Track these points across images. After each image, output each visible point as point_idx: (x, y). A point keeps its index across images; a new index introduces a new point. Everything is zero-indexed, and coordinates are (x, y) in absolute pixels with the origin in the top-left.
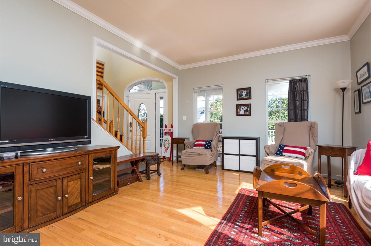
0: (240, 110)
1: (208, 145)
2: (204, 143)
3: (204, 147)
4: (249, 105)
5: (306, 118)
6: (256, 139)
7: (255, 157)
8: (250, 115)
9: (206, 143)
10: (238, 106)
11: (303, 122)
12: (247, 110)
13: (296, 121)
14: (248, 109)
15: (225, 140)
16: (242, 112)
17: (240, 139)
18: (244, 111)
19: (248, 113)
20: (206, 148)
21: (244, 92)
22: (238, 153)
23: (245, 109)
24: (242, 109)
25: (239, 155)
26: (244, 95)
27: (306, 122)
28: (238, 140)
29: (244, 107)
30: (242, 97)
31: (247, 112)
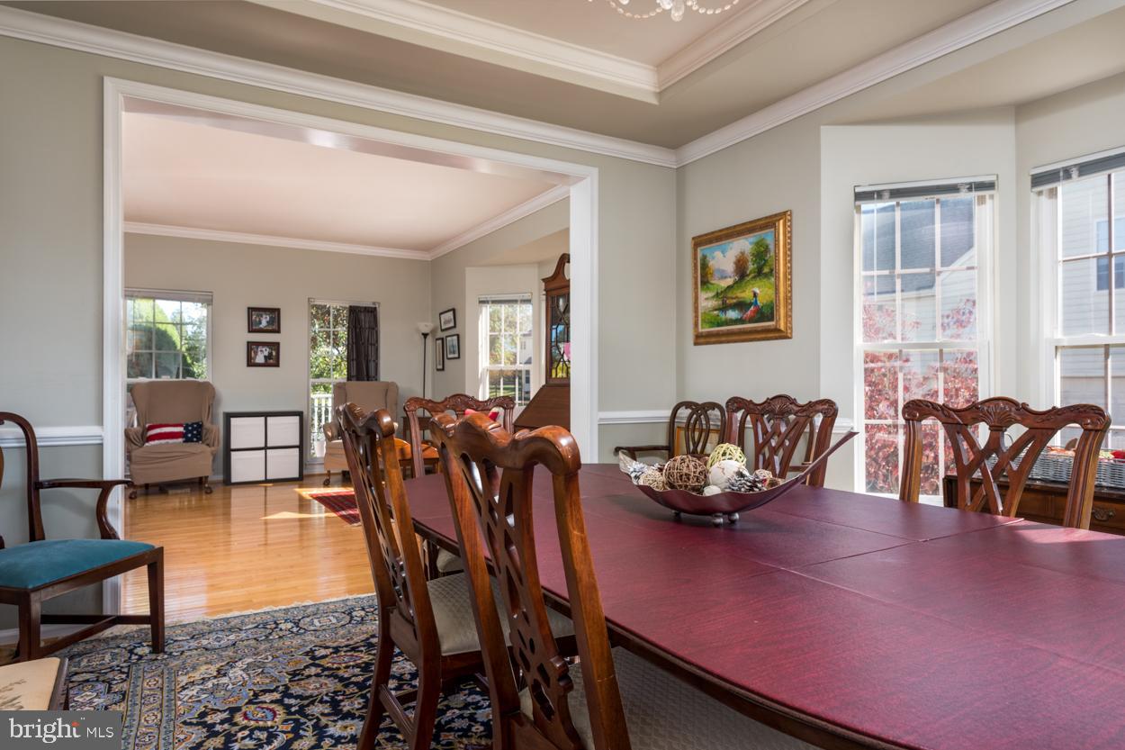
0: (256, 353)
1: (193, 434)
2: (180, 429)
3: (180, 440)
4: (275, 346)
5: (372, 373)
6: (300, 414)
7: (298, 449)
8: (277, 365)
9: (186, 428)
10: (251, 347)
11: (365, 383)
12: (270, 354)
13: (358, 379)
14: (274, 353)
15: (233, 420)
16: (260, 359)
17: (266, 415)
18: (265, 357)
19: (273, 361)
20: (188, 440)
21: (264, 316)
22: (263, 445)
23: (266, 353)
24: (259, 353)
25: (266, 448)
26: (264, 323)
27: (374, 382)
28: (263, 418)
29: (264, 349)
30: (261, 326)
31: (270, 359)
